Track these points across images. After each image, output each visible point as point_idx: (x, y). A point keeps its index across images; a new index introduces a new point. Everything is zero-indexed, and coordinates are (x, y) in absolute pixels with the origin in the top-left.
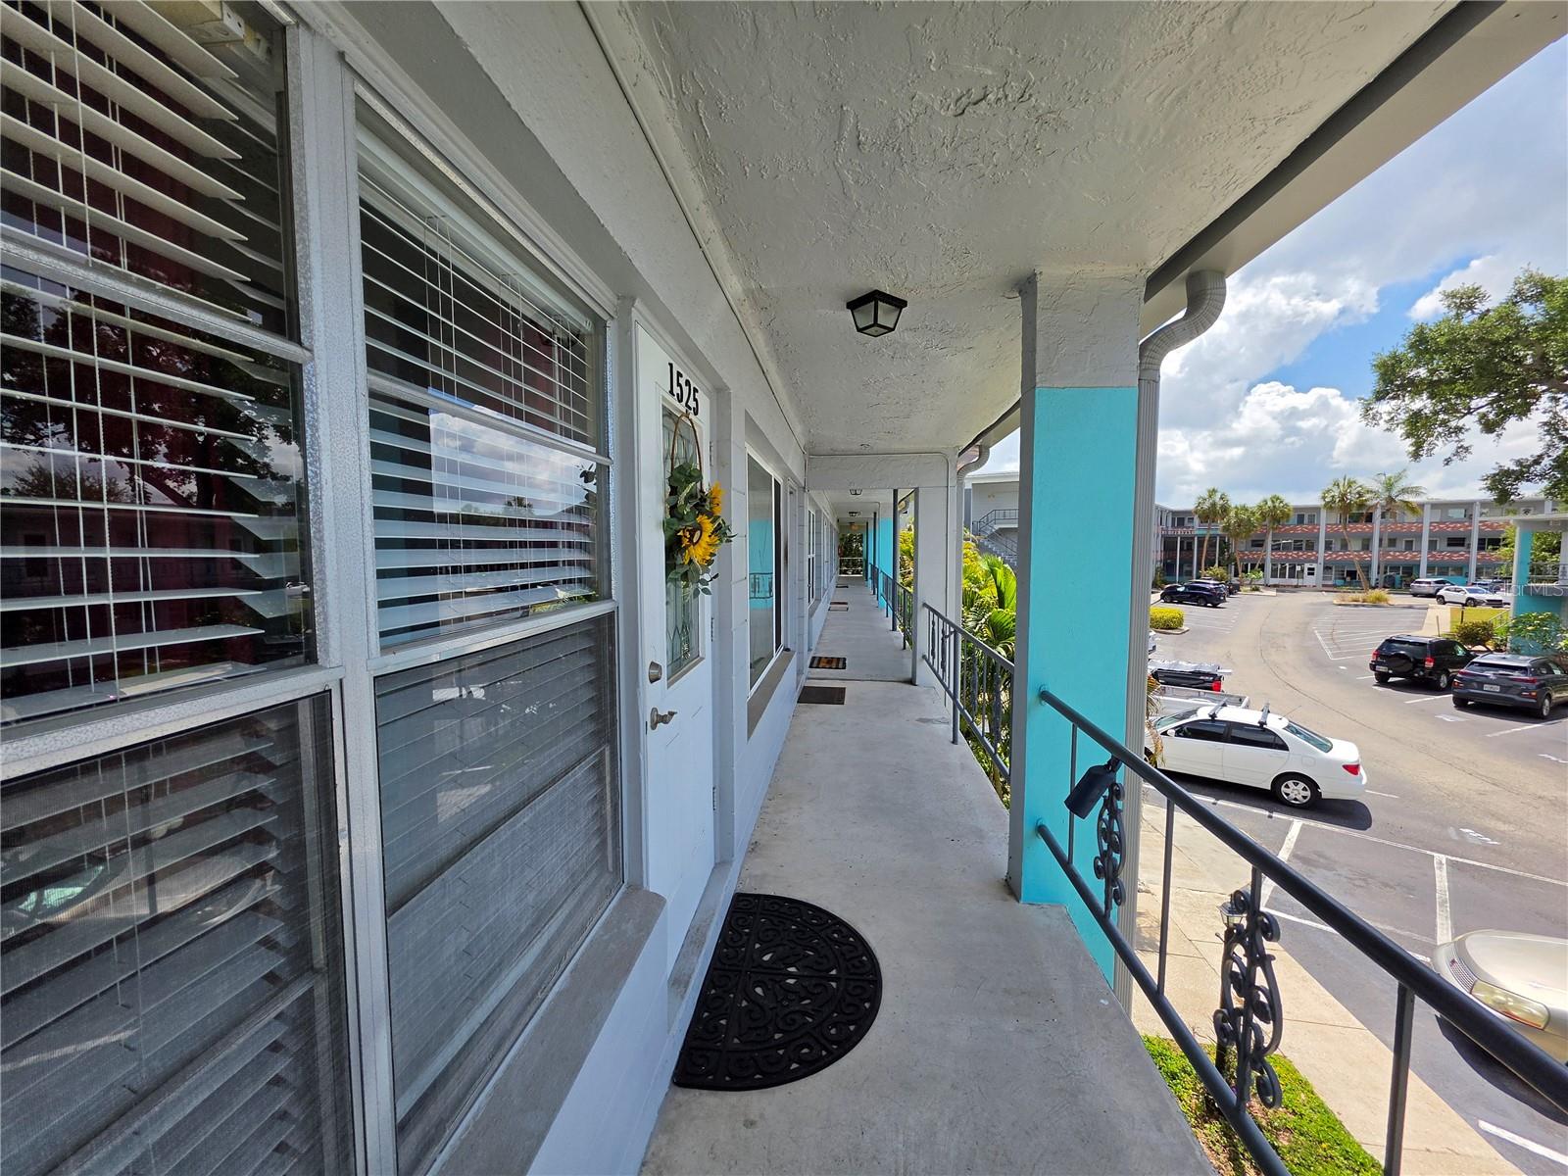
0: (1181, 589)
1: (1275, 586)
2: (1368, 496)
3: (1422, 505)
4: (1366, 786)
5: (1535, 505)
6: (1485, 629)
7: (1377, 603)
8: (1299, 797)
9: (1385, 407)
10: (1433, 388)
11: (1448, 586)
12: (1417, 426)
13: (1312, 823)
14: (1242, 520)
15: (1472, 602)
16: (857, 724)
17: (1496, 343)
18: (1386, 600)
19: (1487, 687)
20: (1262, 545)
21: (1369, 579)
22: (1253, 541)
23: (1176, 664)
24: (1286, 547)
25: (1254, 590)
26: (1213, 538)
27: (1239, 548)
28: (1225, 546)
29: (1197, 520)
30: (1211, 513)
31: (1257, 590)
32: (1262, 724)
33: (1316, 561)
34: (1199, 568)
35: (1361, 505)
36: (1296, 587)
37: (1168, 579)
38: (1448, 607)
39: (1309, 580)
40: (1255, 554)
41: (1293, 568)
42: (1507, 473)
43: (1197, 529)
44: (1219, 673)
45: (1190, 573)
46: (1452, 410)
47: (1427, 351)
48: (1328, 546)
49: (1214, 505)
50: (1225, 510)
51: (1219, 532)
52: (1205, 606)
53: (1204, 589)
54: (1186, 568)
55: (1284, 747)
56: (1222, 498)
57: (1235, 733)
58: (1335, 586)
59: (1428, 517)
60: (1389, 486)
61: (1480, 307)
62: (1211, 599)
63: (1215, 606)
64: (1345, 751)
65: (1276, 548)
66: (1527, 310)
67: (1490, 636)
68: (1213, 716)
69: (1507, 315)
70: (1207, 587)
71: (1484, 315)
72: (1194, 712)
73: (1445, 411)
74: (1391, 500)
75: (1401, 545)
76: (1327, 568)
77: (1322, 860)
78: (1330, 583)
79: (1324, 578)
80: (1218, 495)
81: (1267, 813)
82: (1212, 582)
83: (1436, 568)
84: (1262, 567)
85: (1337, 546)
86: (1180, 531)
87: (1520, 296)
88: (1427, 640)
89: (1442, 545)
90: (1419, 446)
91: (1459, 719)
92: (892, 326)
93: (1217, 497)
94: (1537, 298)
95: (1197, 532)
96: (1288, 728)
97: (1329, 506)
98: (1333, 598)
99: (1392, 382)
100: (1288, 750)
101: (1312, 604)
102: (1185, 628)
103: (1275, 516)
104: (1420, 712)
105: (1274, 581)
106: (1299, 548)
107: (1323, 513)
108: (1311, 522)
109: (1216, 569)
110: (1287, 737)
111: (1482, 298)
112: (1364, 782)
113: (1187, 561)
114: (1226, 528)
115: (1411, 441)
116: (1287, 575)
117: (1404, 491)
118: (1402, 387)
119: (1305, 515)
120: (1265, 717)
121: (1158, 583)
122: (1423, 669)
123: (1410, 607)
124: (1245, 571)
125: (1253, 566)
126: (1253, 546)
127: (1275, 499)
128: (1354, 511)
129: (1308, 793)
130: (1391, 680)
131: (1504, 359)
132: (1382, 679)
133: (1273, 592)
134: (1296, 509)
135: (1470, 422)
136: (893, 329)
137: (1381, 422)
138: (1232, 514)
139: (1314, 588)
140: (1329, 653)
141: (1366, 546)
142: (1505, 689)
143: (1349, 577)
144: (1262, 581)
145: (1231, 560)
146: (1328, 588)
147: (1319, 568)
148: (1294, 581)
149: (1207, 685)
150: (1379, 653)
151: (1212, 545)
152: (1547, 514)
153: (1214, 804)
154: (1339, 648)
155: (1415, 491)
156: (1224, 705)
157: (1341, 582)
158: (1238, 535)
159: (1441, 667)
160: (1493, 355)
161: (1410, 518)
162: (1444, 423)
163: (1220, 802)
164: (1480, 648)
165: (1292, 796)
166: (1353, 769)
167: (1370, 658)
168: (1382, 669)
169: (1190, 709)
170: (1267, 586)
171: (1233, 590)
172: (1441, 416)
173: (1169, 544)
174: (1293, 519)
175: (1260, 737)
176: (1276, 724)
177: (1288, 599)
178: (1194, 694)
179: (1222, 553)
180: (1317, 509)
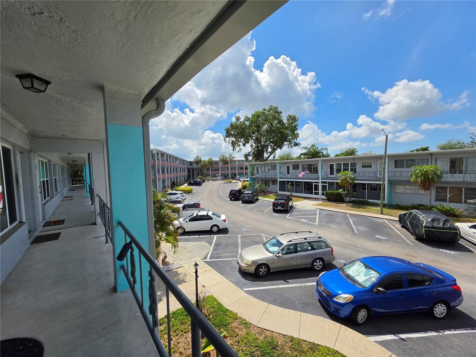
0: (192, 182)
1: (212, 180)
2: (227, 158)
3: (236, 161)
4: (227, 224)
5: (251, 161)
6: (246, 186)
7: (230, 182)
8: (216, 230)
9: (227, 139)
10: (234, 136)
11: (241, 178)
12: (233, 144)
13: (218, 235)
14: (204, 164)
15: (244, 181)
16: (63, 246)
17: (243, 128)
18: (232, 181)
19: (246, 198)
20: (209, 170)
21: (229, 177)
22: (207, 169)
23: (190, 202)
24: (214, 170)
25: (208, 181)
26: (199, 168)
27: (204, 170)
28: (201, 170)
29: (195, 164)
30: (198, 162)
31: (209, 181)
32: (207, 214)
33: (219, 173)
34: (196, 176)
35: (226, 161)
36: (216, 179)
37: (190, 179)
38: (241, 182)
39: (219, 178)
40: (207, 172)
41: (215, 175)
42: (246, 154)
43: (195, 166)
44: (199, 203)
45: (194, 178)
46: (238, 141)
47: (233, 128)
48: (221, 170)
49: (198, 160)
50: (201, 161)
51: (200, 167)
52: (198, 186)
53: (197, 182)
54: (193, 176)
55: (212, 219)
56: (200, 158)
57: (202, 218)
58: (223, 179)
59: (237, 163)
60: (230, 157)
61: (240, 121)
62: (198, 184)
63: (200, 186)
64: (223, 217)
65: (212, 171)
66: (246, 122)
67: (247, 188)
68: (197, 214)
69: (244, 123)
70: (198, 181)
71: (241, 122)
72: (193, 215)
73: (237, 141)
74: (231, 159)
75: (233, 169)
76: (222, 175)
77: (220, 244)
78: (222, 178)
79: (221, 177)
80: (199, 157)
81: (210, 236)
82: (199, 180)
83: (239, 174)
84: (209, 175)
85: (223, 170)
86: (191, 167)
87: (245, 120)
88: (237, 190)
89: (240, 169)
90: (234, 148)
91: (243, 205)
92: (43, 90)
93: (199, 158)
94: (247, 121)
95: (195, 167)
96: (212, 214)
97: (220, 160)
98: (223, 182)
99: (228, 134)
100: (213, 219)
101: (219, 183)
102: (193, 192)
103: (211, 163)
104: (237, 205)
105: (212, 179)
106: (216, 171)
107: (220, 162)
108: (218, 164)
109: (200, 176)
110: (213, 216)
111: (240, 119)
112: (227, 223)
113: (193, 175)
114: (201, 166)
115: (232, 147)
116: (214, 177)
117: (233, 158)
118: (230, 135)
119: (217, 163)
120: (208, 212)
121: (187, 181)
122: (237, 196)
123: (235, 183)
124: (206, 177)
125: (208, 175)
126: (207, 170)
127: (211, 159)
128: (225, 162)
129: (217, 229)
130: (232, 199)
131: (244, 132)
132: (231, 200)
133: (212, 181)
134: (215, 161)
135: (241, 144)
136: (44, 91)
137: (227, 142)
138: (202, 162)
139: (220, 180)
140: (222, 195)
141: (228, 170)
142: (248, 198)
143: (225, 177)
144: (209, 179)
145: (203, 174)
146: (222, 179)
147: (220, 175)
148: (216, 178)
149: (197, 206)
150: (230, 194)
151: (199, 170)
152: (254, 163)
153: (199, 237)
154: (224, 193)
155: (234, 158)
156: (200, 211)
157: (224, 178)
158: (204, 167)
159: (240, 195)
160: (243, 131)
161: (234, 163)
162: (237, 144)
163: (200, 236)
164: (245, 190)
165: (214, 230)
166: (225, 221)
167: (228, 195)
168: (230, 197)
169: (192, 214)
170: (211, 180)
171: (204, 181)
172: (237, 142)
173: (189, 170)
174: (215, 164)
175: (207, 218)
176: (210, 214)
177: (215, 182)
178: (193, 210)
179: (201, 172)
180: (218, 161)
